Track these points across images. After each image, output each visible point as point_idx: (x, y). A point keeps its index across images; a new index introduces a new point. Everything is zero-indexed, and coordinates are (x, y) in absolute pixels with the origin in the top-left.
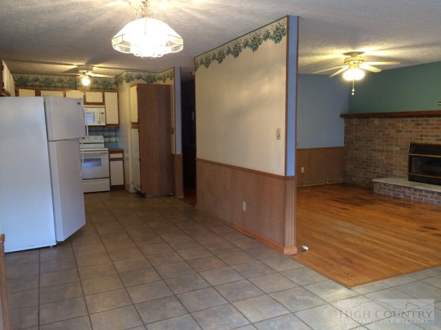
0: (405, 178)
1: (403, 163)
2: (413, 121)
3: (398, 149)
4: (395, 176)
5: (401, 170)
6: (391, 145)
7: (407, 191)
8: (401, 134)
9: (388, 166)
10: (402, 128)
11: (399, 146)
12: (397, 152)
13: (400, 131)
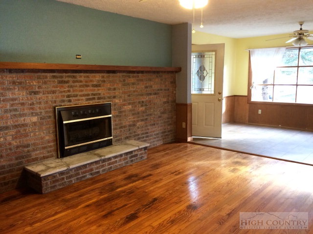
0: (52, 156)
1: (47, 138)
2: (54, 77)
3: (35, 119)
4: (36, 159)
5: (44, 148)
6: (21, 115)
7: (94, 166)
8: (38, 96)
9: (20, 149)
10: (39, 87)
11: (37, 114)
12: (35, 123)
13: (36, 93)
